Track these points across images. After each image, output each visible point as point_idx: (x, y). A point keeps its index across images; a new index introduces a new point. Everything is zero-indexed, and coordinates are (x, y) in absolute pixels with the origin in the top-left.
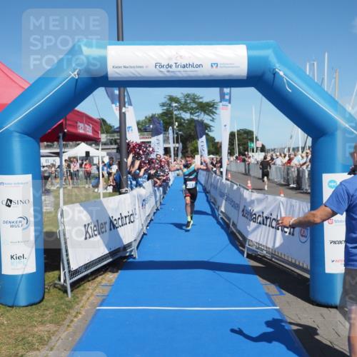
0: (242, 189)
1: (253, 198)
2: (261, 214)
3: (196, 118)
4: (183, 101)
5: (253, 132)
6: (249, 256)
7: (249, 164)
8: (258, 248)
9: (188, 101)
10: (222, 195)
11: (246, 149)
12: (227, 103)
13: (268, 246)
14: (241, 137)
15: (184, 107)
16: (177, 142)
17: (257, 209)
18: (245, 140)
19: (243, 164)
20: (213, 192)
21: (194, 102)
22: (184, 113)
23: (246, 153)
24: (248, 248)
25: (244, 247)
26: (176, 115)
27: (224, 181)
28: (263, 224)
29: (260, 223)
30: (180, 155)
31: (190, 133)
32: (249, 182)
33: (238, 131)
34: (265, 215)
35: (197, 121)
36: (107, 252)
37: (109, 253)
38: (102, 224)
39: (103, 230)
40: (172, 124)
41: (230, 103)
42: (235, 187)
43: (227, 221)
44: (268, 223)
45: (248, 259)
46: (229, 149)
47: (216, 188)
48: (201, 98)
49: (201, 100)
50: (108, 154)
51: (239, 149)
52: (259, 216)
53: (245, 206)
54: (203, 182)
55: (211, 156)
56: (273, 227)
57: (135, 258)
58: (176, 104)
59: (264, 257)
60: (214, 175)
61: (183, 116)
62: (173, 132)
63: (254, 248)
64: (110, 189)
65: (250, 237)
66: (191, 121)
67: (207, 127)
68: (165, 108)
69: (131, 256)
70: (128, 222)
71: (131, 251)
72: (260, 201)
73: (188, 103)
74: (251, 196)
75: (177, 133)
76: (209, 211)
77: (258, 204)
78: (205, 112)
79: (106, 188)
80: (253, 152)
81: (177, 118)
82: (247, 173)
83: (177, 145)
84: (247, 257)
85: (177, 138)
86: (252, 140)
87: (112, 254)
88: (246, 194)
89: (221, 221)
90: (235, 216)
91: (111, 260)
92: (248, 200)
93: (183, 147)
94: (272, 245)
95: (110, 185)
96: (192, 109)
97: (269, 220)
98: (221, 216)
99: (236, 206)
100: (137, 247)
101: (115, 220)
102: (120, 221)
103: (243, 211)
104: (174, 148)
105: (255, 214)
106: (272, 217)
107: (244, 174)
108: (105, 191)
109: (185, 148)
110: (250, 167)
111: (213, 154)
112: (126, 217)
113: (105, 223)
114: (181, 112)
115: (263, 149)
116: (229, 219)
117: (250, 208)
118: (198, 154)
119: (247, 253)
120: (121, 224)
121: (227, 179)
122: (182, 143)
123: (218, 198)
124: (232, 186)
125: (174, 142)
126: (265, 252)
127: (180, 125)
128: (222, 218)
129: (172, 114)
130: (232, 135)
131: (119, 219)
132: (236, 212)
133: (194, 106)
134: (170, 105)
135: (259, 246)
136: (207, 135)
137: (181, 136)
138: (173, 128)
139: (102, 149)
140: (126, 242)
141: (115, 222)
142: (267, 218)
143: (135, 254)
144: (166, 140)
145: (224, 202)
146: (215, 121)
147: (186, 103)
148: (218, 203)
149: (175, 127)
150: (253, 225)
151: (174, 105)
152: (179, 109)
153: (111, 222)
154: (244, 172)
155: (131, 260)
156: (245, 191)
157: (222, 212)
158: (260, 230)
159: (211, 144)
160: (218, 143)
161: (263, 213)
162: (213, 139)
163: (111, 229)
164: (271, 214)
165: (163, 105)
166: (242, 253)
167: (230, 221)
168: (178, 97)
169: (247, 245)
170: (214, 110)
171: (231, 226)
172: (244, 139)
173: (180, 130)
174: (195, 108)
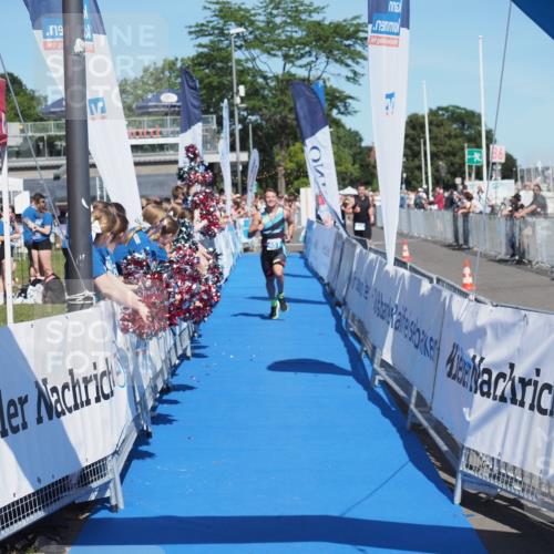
0: (446, 293)
1: (481, 322)
2: (508, 372)
3: (302, 73)
4: (261, 19)
5: (479, 116)
6: (469, 501)
7: (466, 215)
8: (497, 477)
9: (278, 20)
10: (384, 311)
11: (458, 170)
12: (395, 26)
13: (528, 469)
14: (441, 132)
15: (263, 39)
16: (244, 148)
17: (493, 355)
18: (454, 142)
19: (448, 215)
20: (356, 303)
21: (297, 22)
22: (264, 57)
23: (458, 181)
24: (465, 475)
25: (453, 474)
26: (238, 62)
27: (390, 267)
28: (514, 401)
29: (503, 399)
30: (253, 187)
31: (284, 119)
32: (467, 271)
33: (433, 113)
34: (518, 373)
35: (306, 81)
36: (27, 489)
37: (37, 492)
38: (12, 403)
39: (17, 421)
40: (226, 90)
41: (406, 24)
42: (426, 286)
43: (402, 393)
44: (528, 400)
45: (465, 511)
46: (406, 168)
47: (364, 289)
48: (317, 10)
49: (316, 17)
50: (28, 185)
51: (436, 170)
52: (502, 375)
53: (455, 346)
54: (324, 272)
55: (350, 190)
56: (543, 412)
57: (114, 509)
58: (241, 30)
59: (516, 502)
60: (359, 248)
61: (262, 67)
62: (232, 115)
63: (484, 475)
64: (35, 294)
65: (473, 442)
66: (288, 82)
67: (336, 99)
68: (205, 40)
69: (103, 502)
70: (93, 395)
71: (105, 487)
72: (502, 330)
73: (276, 27)
74: (475, 314)
75: (243, 120)
76: (343, 361)
77: (497, 337)
78: (329, 53)
79: (23, 292)
80: (479, 177)
81: (242, 73)
82: (460, 244)
83: (244, 157)
84: (463, 503)
85: (244, 132)
86: (475, 142)
87: (43, 496)
88: (460, 308)
89: (381, 392)
90: (427, 378)
91: (40, 514)
92: (467, 327)
93: (261, 162)
94: (540, 465)
95: (34, 283)
96: (290, 42)
97: (530, 390)
98: (383, 375)
99: (427, 346)
100: (123, 476)
101: (54, 390)
102: (69, 395)
103: (450, 360)
104: (234, 166)
105: (488, 371)
106: (542, 381)
107: (449, 246)
108: (20, 300)
109: (267, 164)
110: (471, 225)
111: (354, 184)
112: (86, 381)
113: (23, 401)
114: (256, 52)
115: (509, 170)
116: (407, 386)
117: (471, 353)
118: (307, 184)
119: (464, 493)
120: (70, 402)
121: (399, 263)
122: (260, 151)
123: (373, 323)
124: (416, 285)
125: (233, 148)
126: (517, 487)
127: (253, 93)
128: (384, 384)
129: (228, 59)
130: (414, 124)
131: (65, 387)
132: (431, 364)
133: (298, 34)
134: (222, 33)
135: (500, 470)
136: (336, 124)
137: (257, 127)
138: (231, 105)
139: (11, 169)
140: (87, 457)
141: (54, 398)
142: (524, 383)
143: (116, 495)
144: (210, 141)
145: (391, 331)
146: (362, 80)
147: (271, 26)
148: (373, 338)
149: (238, 100)
150: (482, 404)
151: (234, 30)
152: (248, 45)
153: (41, 395)
154: (450, 238)
155: (103, 514)
156: (457, 298)
157: (384, 364)
158: (501, 419)
159: (347, 153)
160: (370, 150)
161: (512, 366)
162: (355, 137)
163: (40, 420)
164: (538, 372)
165: (200, 31)
166: (448, 490)
167: (409, 393)
168: (248, 6)
169: (462, 467)
170: (358, 48)
171: (412, 407)
172: (449, 136)
173: (252, 111)
174: (299, 41)
